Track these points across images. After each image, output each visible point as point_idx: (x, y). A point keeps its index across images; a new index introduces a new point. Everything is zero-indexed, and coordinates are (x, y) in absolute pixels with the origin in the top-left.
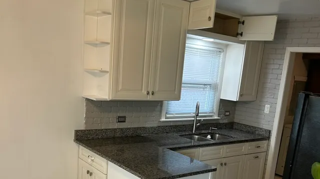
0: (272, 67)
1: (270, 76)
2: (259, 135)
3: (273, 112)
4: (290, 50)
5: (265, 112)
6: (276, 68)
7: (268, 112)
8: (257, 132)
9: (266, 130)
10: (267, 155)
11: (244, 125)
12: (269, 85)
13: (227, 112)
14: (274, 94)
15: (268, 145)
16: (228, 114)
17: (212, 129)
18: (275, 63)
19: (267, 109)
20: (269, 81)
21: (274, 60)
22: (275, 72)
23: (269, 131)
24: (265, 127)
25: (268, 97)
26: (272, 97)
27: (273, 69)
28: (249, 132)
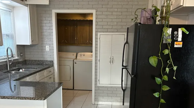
1: (45, 28)
2: (46, 64)
3: (51, 49)
4: (54, 11)
5: (46, 50)
6: (47, 22)
7: (49, 50)
8: (44, 63)
9: (50, 61)
10: (54, 76)
11: (34, 60)
12: (45, 33)
13: (22, 53)
14: (50, 38)
15: (54, 70)
16: (22, 55)
17: (18, 66)
18: (46, 19)
19: (47, 48)
20: (45, 31)
21: (45, 17)
22: (48, 25)
23: (53, 61)
24: (49, 59)
25: (46, 41)
26: (49, 40)
27: (46, 23)
28: (39, 64)
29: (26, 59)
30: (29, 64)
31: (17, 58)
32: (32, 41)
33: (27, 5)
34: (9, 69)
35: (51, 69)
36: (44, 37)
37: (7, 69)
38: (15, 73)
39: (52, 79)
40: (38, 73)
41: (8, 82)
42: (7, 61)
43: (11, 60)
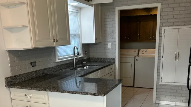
0: (108, 20)
1: (108, 26)
2: (108, 62)
3: (113, 47)
4: (118, 9)
5: (109, 48)
6: (111, 20)
7: (111, 48)
8: (106, 61)
9: (112, 59)
10: (115, 73)
11: (97, 58)
12: (109, 31)
14: (113, 36)
15: (115, 67)
16: (86, 53)
17: (83, 63)
18: (110, 17)
19: (110, 46)
20: (108, 29)
22: (111, 23)
23: (114, 59)
24: (111, 57)
25: (109, 38)
26: (112, 38)
27: (109, 21)
28: (101, 62)
29: (91, 57)
30: (92, 62)
31: (82, 56)
32: (96, 40)
33: (92, 5)
34: (75, 66)
35: (112, 66)
36: (108, 35)
37: (74, 66)
38: (80, 70)
39: (113, 76)
40: (100, 70)
41: (74, 78)
42: (73, 59)
43: (77, 58)
